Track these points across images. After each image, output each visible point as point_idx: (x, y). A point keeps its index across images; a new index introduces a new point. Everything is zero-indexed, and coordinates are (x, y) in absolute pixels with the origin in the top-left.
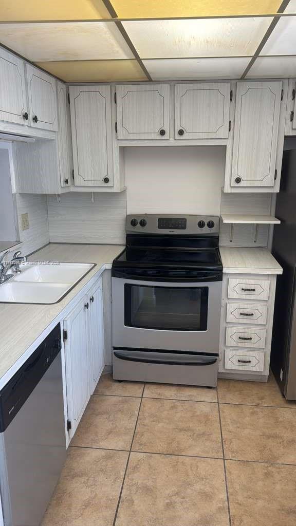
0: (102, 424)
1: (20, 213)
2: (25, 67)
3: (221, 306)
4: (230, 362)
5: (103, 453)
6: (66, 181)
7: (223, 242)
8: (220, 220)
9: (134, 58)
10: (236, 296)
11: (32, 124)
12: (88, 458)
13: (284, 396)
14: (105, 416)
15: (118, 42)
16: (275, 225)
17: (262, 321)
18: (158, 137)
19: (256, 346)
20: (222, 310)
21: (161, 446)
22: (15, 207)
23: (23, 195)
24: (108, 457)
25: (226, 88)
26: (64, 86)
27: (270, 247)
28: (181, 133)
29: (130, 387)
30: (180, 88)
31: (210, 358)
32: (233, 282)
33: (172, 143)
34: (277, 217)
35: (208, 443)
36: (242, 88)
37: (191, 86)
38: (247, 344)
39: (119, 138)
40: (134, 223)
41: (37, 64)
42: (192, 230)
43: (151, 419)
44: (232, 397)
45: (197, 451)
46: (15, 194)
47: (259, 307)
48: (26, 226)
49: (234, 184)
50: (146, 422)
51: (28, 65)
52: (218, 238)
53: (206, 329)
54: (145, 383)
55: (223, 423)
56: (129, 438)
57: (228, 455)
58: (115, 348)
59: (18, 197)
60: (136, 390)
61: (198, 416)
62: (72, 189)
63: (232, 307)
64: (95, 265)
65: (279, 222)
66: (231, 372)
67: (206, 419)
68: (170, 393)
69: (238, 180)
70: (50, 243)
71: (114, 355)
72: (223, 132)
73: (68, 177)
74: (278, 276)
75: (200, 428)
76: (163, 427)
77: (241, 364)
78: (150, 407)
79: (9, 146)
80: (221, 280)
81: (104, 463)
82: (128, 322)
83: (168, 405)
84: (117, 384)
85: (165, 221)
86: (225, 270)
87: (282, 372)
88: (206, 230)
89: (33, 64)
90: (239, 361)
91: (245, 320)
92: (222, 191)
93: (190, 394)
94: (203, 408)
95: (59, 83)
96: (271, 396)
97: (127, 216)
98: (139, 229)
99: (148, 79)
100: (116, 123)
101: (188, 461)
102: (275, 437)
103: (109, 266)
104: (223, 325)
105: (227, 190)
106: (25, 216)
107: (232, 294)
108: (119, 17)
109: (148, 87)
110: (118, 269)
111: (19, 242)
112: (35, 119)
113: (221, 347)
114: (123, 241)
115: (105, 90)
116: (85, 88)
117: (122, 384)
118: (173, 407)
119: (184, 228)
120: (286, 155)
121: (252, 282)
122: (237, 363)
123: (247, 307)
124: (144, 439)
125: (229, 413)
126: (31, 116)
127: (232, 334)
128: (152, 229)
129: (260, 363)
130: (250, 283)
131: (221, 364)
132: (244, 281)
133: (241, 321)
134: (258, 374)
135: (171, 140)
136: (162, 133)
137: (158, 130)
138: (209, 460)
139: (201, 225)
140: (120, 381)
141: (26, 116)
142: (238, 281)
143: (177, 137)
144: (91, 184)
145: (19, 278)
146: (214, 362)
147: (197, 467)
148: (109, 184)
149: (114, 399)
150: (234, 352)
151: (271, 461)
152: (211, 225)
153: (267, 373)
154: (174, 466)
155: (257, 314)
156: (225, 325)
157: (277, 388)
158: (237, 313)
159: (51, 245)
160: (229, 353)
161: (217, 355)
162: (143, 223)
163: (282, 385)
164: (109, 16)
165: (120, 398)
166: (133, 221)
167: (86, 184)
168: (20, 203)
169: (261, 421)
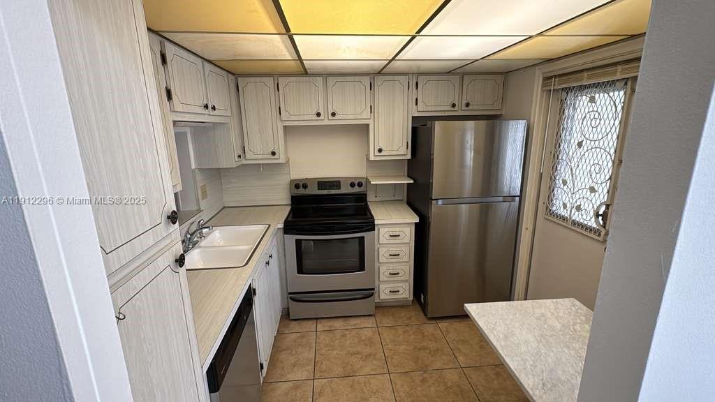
0: (287, 359)
1: (199, 185)
2: (203, 64)
3: (374, 251)
4: (384, 294)
5: (291, 384)
6: (240, 156)
7: (370, 198)
8: (368, 181)
9: (297, 58)
10: (385, 242)
11: (212, 113)
12: (279, 392)
13: (425, 315)
14: (288, 352)
15: (286, 47)
16: (408, 184)
17: (406, 259)
18: (316, 118)
19: (402, 278)
20: (376, 253)
21: (338, 370)
22: (195, 181)
23: (201, 170)
24: (296, 388)
25: (367, 81)
26: (233, 77)
27: (405, 200)
28: (333, 114)
29: (304, 323)
30: (331, 80)
31: (369, 293)
32: (383, 231)
33: (326, 122)
34: (410, 176)
35: (375, 362)
36: (379, 80)
37: (340, 78)
38: (395, 278)
39: (283, 119)
40: (297, 186)
41: (214, 62)
42: (345, 189)
43: (327, 349)
44: (388, 321)
45: (367, 370)
46: (194, 170)
47: (403, 249)
48: (205, 196)
49: (377, 153)
50: (324, 351)
51: (205, 63)
52: (366, 195)
53: (364, 270)
54: (317, 319)
55: (384, 344)
56: (310, 368)
57: (392, 369)
58: (290, 293)
59: (197, 171)
60: (310, 326)
61: (364, 340)
62: (245, 162)
63: (383, 251)
64: (270, 225)
65: (412, 181)
66: (385, 301)
67: (370, 342)
68: (338, 324)
69: (380, 150)
70: (224, 207)
71: (290, 300)
72: (367, 114)
73: (240, 153)
74: (416, 223)
75: (367, 350)
76: (337, 354)
77: (392, 293)
78: (323, 338)
79: (188, 130)
80: (374, 230)
81: (294, 393)
82: (300, 271)
83: (338, 334)
84: (294, 322)
85: (322, 184)
86: (376, 222)
87: (422, 296)
88: (356, 189)
89: (209, 61)
90: (390, 292)
91: (394, 259)
92: (368, 159)
93: (355, 322)
94: (367, 333)
95: (230, 75)
96: (416, 315)
97: (291, 181)
98: (301, 191)
99: (305, 72)
100: (280, 108)
101: (362, 379)
102: (425, 348)
103: (281, 226)
104: (377, 264)
105: (372, 158)
106: (203, 188)
107: (382, 240)
108: (292, 32)
109: (305, 79)
110: (289, 228)
111: (199, 211)
112: (214, 108)
113: (377, 282)
114: (289, 201)
115: (269, 81)
116: (252, 79)
117: (298, 322)
118: (344, 336)
119: (339, 188)
120: (414, 130)
121: (397, 229)
122: (389, 293)
123: (394, 250)
124: (324, 367)
125: (387, 335)
126: (210, 107)
127: (384, 271)
128: (313, 190)
129: (405, 291)
130: (396, 230)
131: (376, 295)
132: (391, 229)
133: (391, 260)
134: (405, 300)
135: (325, 121)
136: (319, 115)
137: (314, 112)
138: (379, 377)
139: (352, 185)
140: (295, 320)
141: (206, 107)
142: (386, 230)
143: (330, 117)
144: (260, 157)
145: (203, 243)
146: (372, 294)
147: (370, 383)
148: (276, 157)
149: (293, 336)
150: (387, 285)
151: (424, 369)
152: (360, 185)
153: (411, 298)
154: (351, 386)
155: (402, 254)
156: (378, 264)
157: (420, 309)
158: (387, 255)
159: (226, 209)
160: (382, 287)
161: (374, 289)
162: (305, 186)
163: (424, 307)
164: (284, 31)
165: (298, 335)
166: (297, 185)
167: (256, 157)
168: (199, 177)
169: (412, 337)
